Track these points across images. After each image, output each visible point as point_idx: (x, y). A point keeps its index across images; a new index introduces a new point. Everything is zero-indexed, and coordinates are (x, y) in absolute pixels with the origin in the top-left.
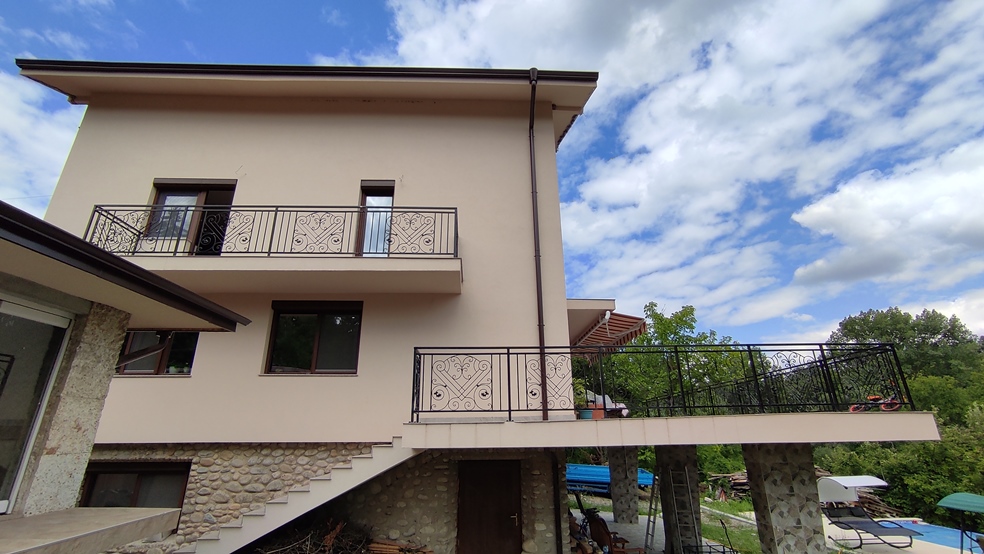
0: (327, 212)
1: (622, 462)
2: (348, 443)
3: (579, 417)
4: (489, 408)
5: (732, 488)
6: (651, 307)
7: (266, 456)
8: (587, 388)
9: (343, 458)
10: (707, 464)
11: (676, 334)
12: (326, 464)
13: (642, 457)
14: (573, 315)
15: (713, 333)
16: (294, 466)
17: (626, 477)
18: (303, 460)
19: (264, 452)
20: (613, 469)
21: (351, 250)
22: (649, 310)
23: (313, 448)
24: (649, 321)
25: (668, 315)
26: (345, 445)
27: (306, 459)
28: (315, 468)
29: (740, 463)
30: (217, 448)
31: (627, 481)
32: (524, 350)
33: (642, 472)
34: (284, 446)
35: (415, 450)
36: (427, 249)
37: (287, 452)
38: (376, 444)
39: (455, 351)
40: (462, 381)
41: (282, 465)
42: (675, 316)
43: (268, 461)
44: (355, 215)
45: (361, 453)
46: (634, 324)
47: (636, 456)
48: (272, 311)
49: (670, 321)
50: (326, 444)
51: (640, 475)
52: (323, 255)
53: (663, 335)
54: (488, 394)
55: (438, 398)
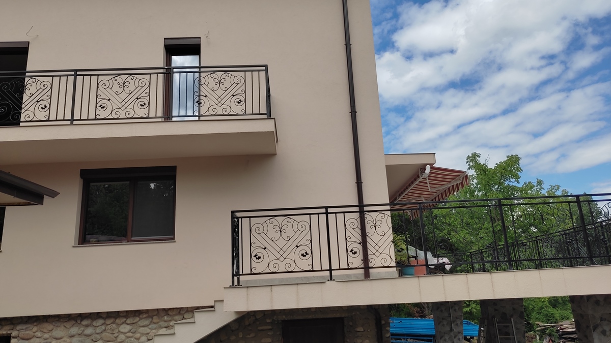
0: (130, 75)
1: (446, 314)
2: (170, 309)
3: (402, 274)
4: (310, 268)
5: (560, 337)
6: (473, 158)
7: (87, 326)
8: (408, 243)
9: (166, 324)
10: (534, 314)
11: (500, 184)
12: (148, 331)
13: (468, 309)
14: (390, 170)
15: (540, 182)
16: (116, 335)
17: (451, 330)
18: (125, 328)
19: (85, 322)
20: (438, 322)
21: (160, 114)
22: (472, 161)
23: (135, 316)
24: (472, 172)
25: (491, 165)
26: (166, 311)
27: (128, 328)
28: (138, 335)
29: (568, 313)
30: (36, 321)
31: (452, 334)
32: (342, 209)
33: (468, 324)
34: (104, 316)
35: (237, 313)
36: (238, 109)
37: (108, 322)
38: (198, 308)
39: (272, 213)
40: (281, 243)
41: (103, 334)
42: (499, 166)
43: (89, 331)
44: (161, 77)
45: (184, 318)
46: (456, 178)
47: (461, 308)
48: (82, 181)
49: (495, 171)
50: (147, 311)
51: (465, 327)
52: (130, 120)
53: (487, 186)
54: (308, 254)
55: (258, 261)
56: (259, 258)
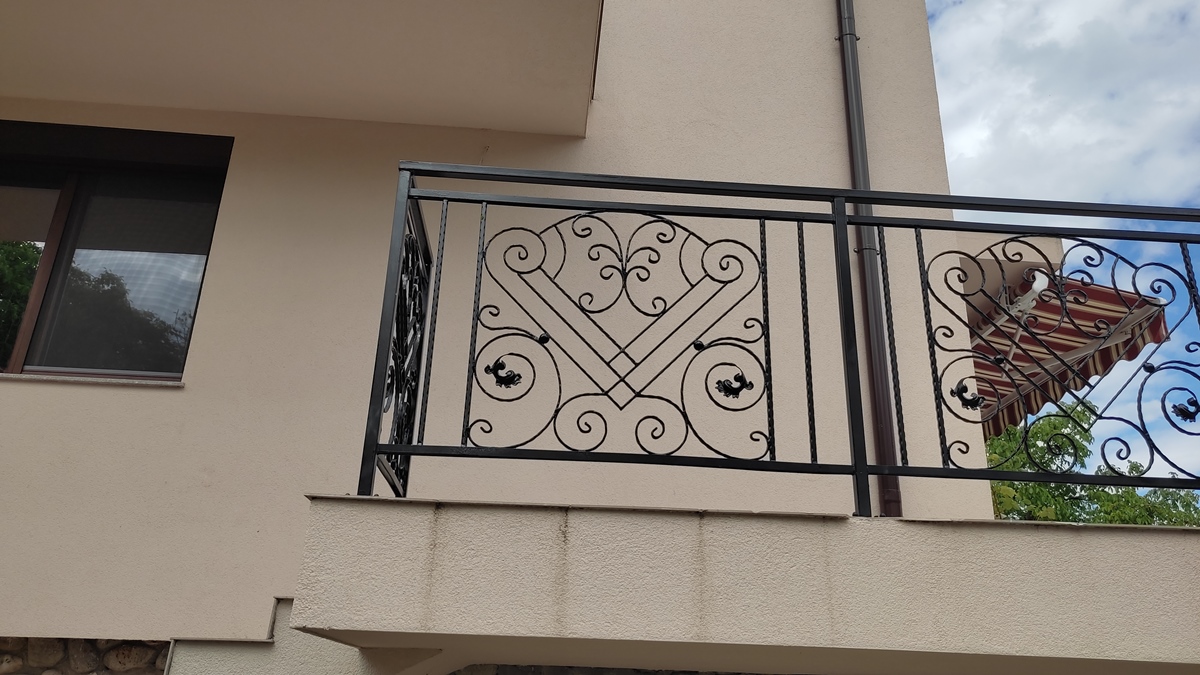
4: (758, 450)
54: (751, 386)
55: (503, 392)
56: (510, 380)
